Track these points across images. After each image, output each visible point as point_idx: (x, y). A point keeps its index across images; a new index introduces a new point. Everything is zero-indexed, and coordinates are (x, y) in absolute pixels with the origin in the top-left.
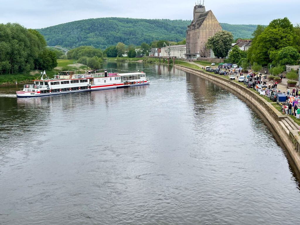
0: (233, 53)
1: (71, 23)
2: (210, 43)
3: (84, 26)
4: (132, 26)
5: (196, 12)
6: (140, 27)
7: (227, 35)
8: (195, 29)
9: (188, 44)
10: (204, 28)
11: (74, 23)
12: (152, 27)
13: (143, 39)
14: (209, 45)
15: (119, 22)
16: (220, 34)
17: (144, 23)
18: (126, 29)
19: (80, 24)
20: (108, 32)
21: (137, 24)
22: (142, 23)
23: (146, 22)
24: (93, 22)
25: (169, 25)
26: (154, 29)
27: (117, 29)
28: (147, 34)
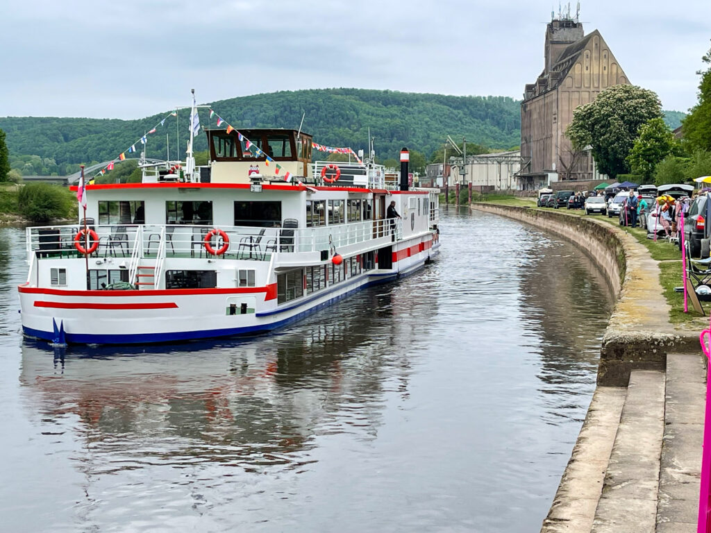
0: (645, 145)
1: (225, 104)
2: (582, 127)
3: (261, 112)
4: (399, 115)
5: (553, 43)
6: (420, 115)
7: (641, 100)
8: (547, 92)
9: (527, 143)
10: (574, 89)
11: (234, 103)
12: (457, 116)
13: (427, 149)
14: (577, 132)
15: (362, 102)
16: (616, 97)
17: (435, 105)
18: (381, 121)
19: (251, 107)
20: (328, 128)
21: (412, 107)
22: (428, 105)
23: (441, 102)
24: (287, 100)
25: (507, 111)
26: (462, 123)
27: (354, 121)
28: (441, 137)
